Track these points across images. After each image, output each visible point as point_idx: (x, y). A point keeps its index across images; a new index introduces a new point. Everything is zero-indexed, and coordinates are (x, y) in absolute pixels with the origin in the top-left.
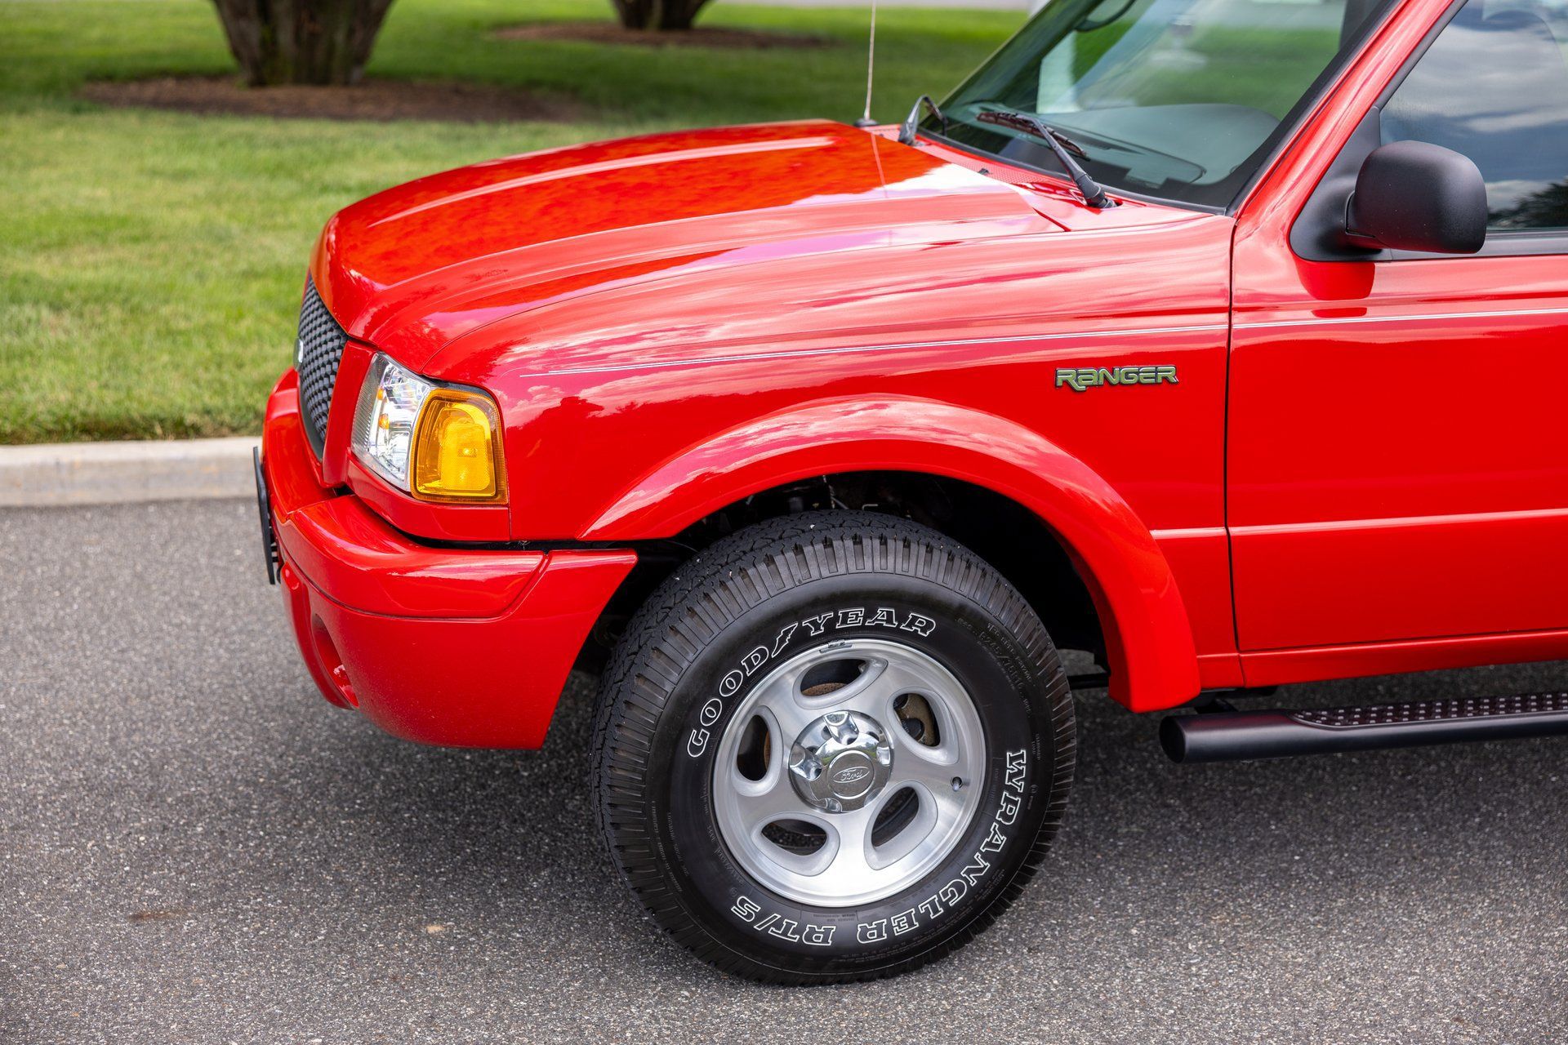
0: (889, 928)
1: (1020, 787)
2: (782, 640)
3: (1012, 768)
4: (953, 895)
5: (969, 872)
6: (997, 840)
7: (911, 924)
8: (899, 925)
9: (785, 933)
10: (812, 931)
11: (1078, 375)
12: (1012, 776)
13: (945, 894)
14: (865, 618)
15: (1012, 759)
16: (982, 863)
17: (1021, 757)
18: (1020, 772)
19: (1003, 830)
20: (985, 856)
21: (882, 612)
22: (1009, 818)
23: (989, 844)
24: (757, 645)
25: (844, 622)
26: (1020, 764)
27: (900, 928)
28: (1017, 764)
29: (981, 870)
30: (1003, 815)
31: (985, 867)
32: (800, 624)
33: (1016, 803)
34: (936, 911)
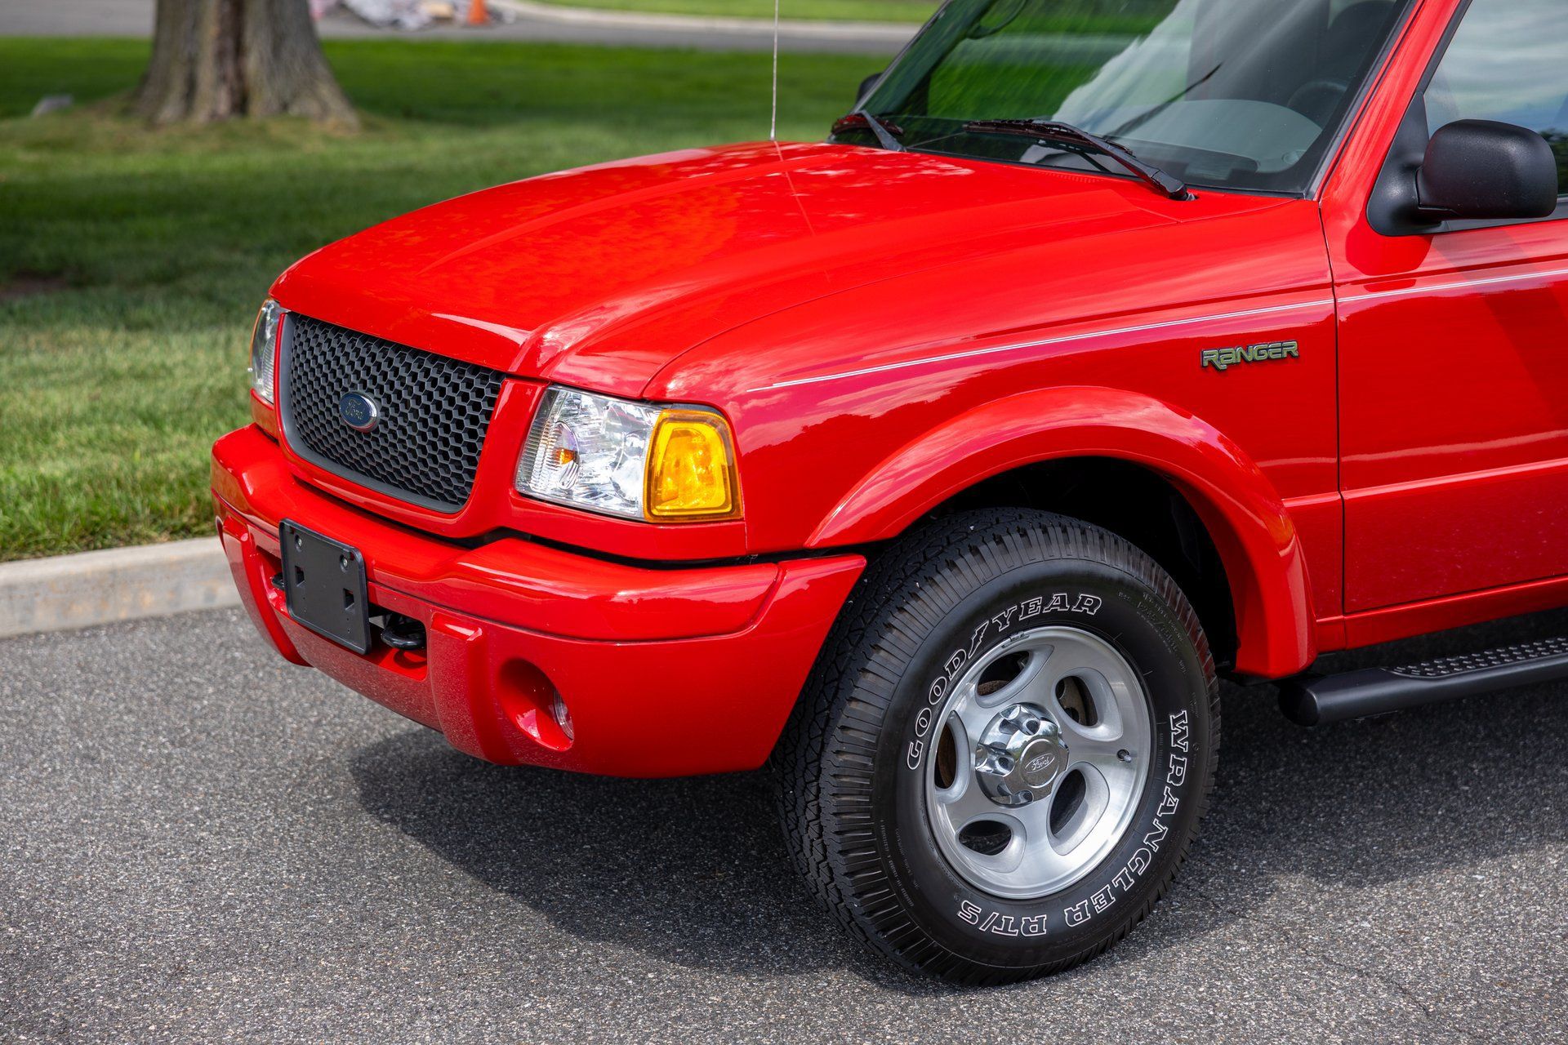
0: (1091, 908)
1: (1185, 747)
2: (977, 640)
3: (1176, 730)
4: (1141, 864)
5: (1149, 839)
6: (1171, 803)
7: (1109, 900)
8: (1099, 903)
9: (1005, 930)
10: (1028, 922)
11: (1220, 354)
12: (1177, 737)
13: (1133, 864)
14: (1043, 605)
15: (1175, 721)
16: (1162, 828)
17: (1183, 717)
18: (1184, 732)
19: (1175, 792)
20: (1163, 821)
21: (1056, 598)
22: (1178, 780)
23: (1165, 809)
24: (956, 649)
25: (1026, 613)
26: (1182, 725)
27: (1100, 905)
28: (1179, 725)
29: (1160, 835)
30: (1173, 777)
31: (1164, 831)
32: (991, 621)
33: (1182, 763)
34: (1128, 883)
